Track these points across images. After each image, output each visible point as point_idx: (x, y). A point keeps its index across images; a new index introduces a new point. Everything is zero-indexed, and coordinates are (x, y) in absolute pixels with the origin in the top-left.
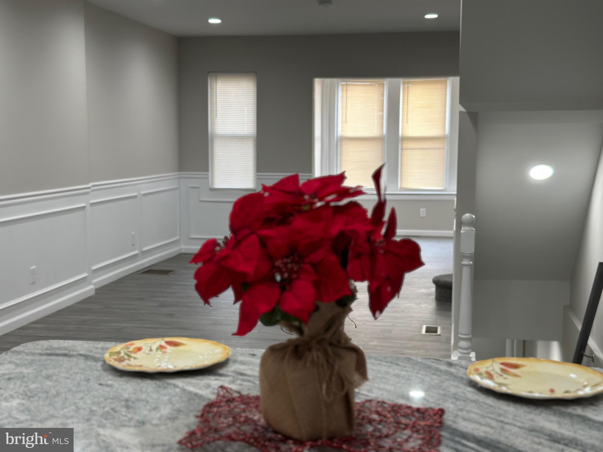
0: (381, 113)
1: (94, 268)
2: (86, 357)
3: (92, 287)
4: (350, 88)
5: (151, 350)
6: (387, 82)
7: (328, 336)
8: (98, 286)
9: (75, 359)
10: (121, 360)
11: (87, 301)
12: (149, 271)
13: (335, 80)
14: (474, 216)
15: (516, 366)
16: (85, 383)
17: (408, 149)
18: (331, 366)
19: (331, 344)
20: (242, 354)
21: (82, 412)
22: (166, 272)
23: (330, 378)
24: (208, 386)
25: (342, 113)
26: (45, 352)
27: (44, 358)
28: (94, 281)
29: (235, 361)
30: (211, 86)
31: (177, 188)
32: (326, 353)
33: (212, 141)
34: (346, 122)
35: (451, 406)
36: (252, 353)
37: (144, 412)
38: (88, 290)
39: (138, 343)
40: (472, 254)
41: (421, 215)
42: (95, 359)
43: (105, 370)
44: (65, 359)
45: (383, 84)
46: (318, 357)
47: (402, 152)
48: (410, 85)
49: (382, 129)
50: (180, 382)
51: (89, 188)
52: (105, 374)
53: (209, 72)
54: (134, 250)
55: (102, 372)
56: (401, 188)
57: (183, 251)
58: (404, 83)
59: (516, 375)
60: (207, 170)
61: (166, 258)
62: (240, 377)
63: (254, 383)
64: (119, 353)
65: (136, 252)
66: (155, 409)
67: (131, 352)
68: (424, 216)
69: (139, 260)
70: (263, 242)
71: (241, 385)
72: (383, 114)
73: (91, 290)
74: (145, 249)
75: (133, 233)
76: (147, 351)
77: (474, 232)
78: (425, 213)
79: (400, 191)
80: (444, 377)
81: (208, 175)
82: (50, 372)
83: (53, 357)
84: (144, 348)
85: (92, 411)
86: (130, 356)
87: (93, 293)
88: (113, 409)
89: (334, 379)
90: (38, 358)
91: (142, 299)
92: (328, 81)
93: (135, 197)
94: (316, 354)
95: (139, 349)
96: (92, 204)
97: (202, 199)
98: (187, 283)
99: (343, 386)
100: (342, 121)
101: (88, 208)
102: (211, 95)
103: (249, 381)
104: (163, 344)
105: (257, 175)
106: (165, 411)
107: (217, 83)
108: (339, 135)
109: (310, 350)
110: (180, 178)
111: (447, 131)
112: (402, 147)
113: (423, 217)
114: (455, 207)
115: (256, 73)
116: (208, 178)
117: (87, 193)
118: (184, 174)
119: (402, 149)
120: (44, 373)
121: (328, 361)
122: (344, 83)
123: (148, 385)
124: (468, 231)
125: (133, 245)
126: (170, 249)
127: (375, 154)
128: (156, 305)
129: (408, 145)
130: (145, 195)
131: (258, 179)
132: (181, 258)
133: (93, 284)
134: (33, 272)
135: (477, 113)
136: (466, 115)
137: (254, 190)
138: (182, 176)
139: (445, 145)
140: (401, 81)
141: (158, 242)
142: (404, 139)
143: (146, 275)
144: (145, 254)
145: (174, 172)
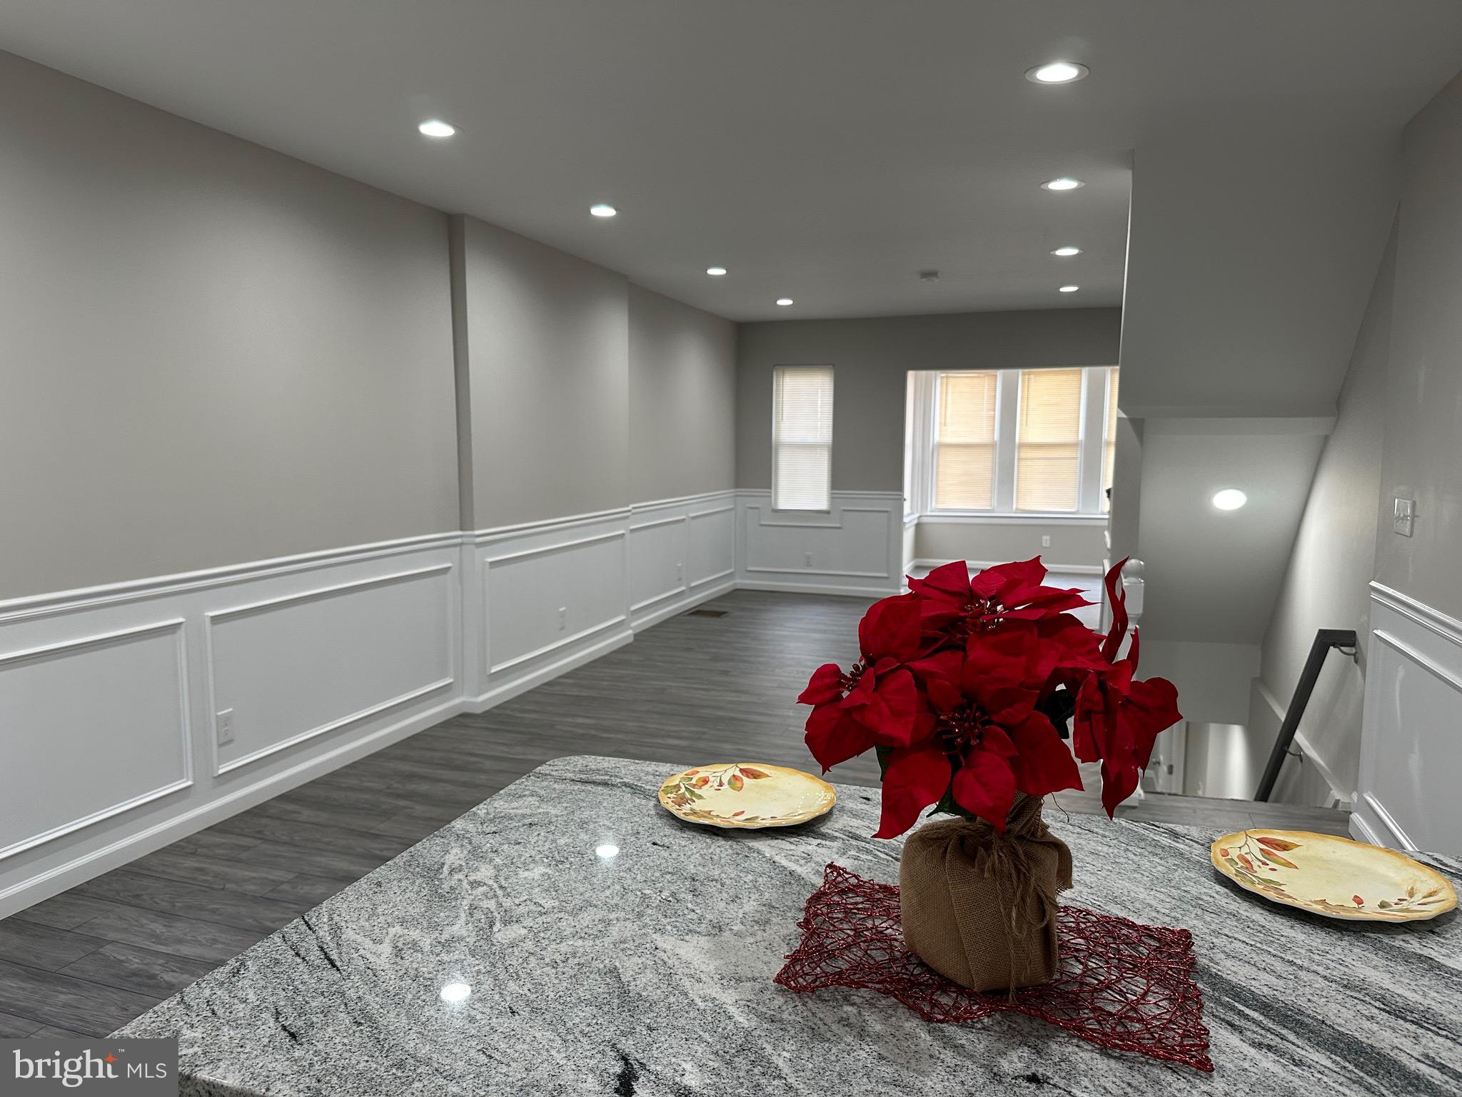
0: (992, 413)
1: (633, 608)
2: (634, 789)
3: (630, 632)
4: (952, 381)
5: (721, 784)
6: (1000, 373)
7: (1017, 827)
8: (637, 631)
9: (618, 792)
10: (681, 801)
11: (624, 650)
12: (698, 612)
13: (933, 372)
14: (1142, 563)
15: (1285, 847)
16: (633, 839)
17: (1026, 459)
18: (1023, 876)
19: (1020, 838)
20: (850, 797)
21: (631, 897)
22: (718, 614)
23: (1023, 899)
24: (808, 857)
25: (941, 413)
26: (578, 776)
27: (578, 787)
28: (633, 624)
29: (842, 809)
30: (777, 382)
31: (732, 509)
32: (1014, 854)
33: (776, 449)
34: (945, 425)
35: (1199, 924)
36: (865, 794)
37: (719, 906)
38: (626, 635)
39: (703, 772)
40: (1138, 615)
41: (1044, 545)
42: (646, 795)
43: (661, 816)
44: (606, 791)
45: (996, 376)
46: (1001, 862)
47: (1018, 462)
48: (1032, 376)
49: (993, 433)
50: (766, 847)
51: (629, 511)
52: (660, 823)
53: (774, 366)
54: (680, 586)
55: (655, 819)
56: (1017, 509)
57: (739, 587)
58: (1024, 374)
59: (1288, 865)
60: (770, 487)
61: (718, 595)
62: (854, 842)
63: (876, 856)
64: (678, 787)
65: (683, 588)
66: (735, 899)
67: (694, 786)
68: (1048, 545)
69: (686, 598)
70: (921, 681)
71: (857, 858)
72: (994, 415)
73: (630, 635)
74: (693, 584)
75: (680, 565)
76: (716, 785)
77: (1143, 584)
78: (1048, 542)
79: (1015, 513)
80: (1171, 861)
81: (771, 492)
82: (586, 814)
83: (589, 787)
84: (711, 779)
85: (644, 896)
86: (692, 793)
87: (631, 640)
88: (673, 894)
89: (1029, 900)
90: (570, 787)
91: (689, 650)
92: (923, 373)
93: (684, 520)
94: (997, 857)
95: (706, 781)
96: (633, 531)
97: (762, 523)
98: (743, 630)
99: (1042, 913)
100: (940, 423)
101: (628, 536)
102: (776, 394)
103: (868, 852)
104: (738, 773)
105: (833, 494)
106: (750, 905)
107: (785, 379)
108: (935, 442)
109: (988, 846)
110: (737, 496)
111: (1081, 436)
112: (1019, 456)
113: (1046, 548)
114: (1109, 545)
115: (833, 365)
116: (770, 497)
117: (627, 518)
118: (743, 491)
119: (1019, 459)
120: (577, 816)
121: (1018, 871)
122: (943, 375)
123: (721, 848)
124: (1135, 583)
125: (680, 579)
126: (723, 583)
127: (983, 466)
128: (708, 658)
129: (1026, 453)
130: (694, 518)
131: (833, 498)
132: (736, 595)
133: (632, 628)
134: (563, 614)
135: (1143, 419)
136: (1128, 422)
137: (827, 512)
138: (739, 494)
139: (1078, 454)
140: (1020, 371)
141: (709, 575)
142: (1022, 445)
143: (694, 618)
144: (693, 590)
145: (730, 488)
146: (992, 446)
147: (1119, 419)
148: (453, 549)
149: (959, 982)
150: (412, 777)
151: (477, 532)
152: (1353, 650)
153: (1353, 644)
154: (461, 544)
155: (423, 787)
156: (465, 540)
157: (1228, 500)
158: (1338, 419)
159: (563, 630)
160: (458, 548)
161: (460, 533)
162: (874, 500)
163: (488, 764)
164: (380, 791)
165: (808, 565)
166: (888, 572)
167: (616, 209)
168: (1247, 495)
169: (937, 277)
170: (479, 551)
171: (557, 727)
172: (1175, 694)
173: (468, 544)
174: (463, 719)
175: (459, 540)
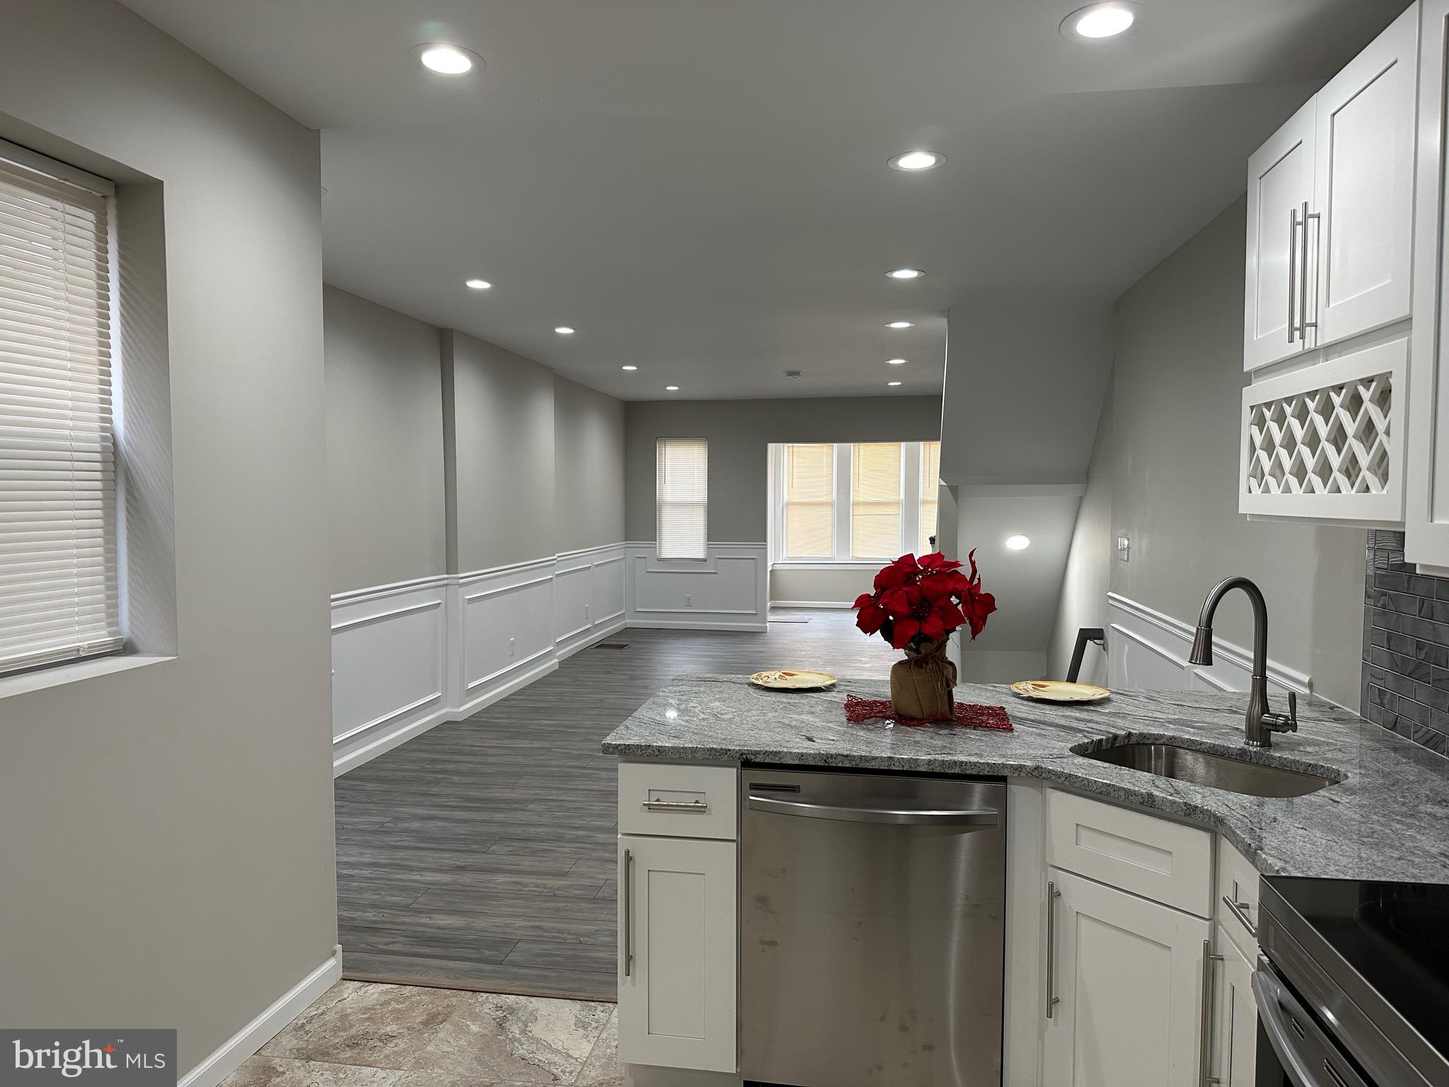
0: (830, 477)
1: (557, 641)
3: (556, 660)
4: (796, 450)
6: (837, 446)
7: (937, 654)
8: (561, 660)
11: (553, 674)
12: (602, 645)
13: (781, 445)
15: (1043, 686)
17: (859, 515)
19: (937, 660)
22: (620, 646)
24: (835, 697)
25: (788, 477)
26: (699, 679)
28: (558, 654)
30: (660, 451)
31: (623, 559)
33: (660, 507)
34: (792, 486)
35: (1009, 706)
38: (553, 663)
39: (764, 674)
42: (740, 683)
44: (718, 683)
45: (833, 448)
46: (929, 668)
47: (853, 519)
48: (861, 448)
49: (832, 494)
51: (555, 559)
53: (658, 438)
54: (588, 623)
56: (853, 557)
57: (628, 626)
58: (855, 447)
59: (1044, 691)
60: (655, 540)
65: (590, 626)
69: (593, 634)
72: (832, 479)
73: (556, 663)
74: (597, 623)
75: (587, 606)
81: (655, 544)
87: (557, 667)
89: (944, 679)
91: (608, 673)
93: (590, 567)
95: (768, 677)
96: (557, 576)
97: (649, 570)
99: (948, 688)
100: (788, 486)
101: (554, 581)
102: (659, 461)
104: (781, 674)
105: (708, 544)
107: (666, 448)
108: (784, 501)
110: (627, 547)
112: (853, 512)
115: (706, 438)
116: (655, 547)
117: (554, 564)
118: (632, 543)
119: (853, 515)
122: (790, 446)
125: (587, 618)
126: (618, 622)
127: (826, 518)
128: (626, 678)
129: (860, 510)
130: (597, 566)
131: (709, 549)
132: (627, 631)
133: (557, 658)
134: (513, 641)
135: (957, 486)
136: (947, 488)
137: (705, 560)
138: (628, 545)
139: (900, 510)
140: (852, 444)
141: (609, 615)
142: (856, 504)
143: (600, 650)
144: (597, 627)
145: (622, 541)
146: (831, 504)
147: (941, 486)
148: (442, 588)
149: (918, 717)
150: (434, 761)
151: (461, 575)
152: (1102, 642)
153: (1101, 638)
154: (447, 585)
155: (450, 767)
156: (450, 581)
157: (1017, 543)
158: (1088, 486)
159: (513, 657)
160: (445, 588)
161: (446, 576)
162: (743, 550)
163: (491, 751)
164: (417, 770)
165: (689, 605)
166: (755, 609)
167: (573, 329)
168: (1030, 539)
169: (800, 376)
170: (461, 590)
171: (530, 727)
172: (994, 600)
173: (450, 585)
174: (448, 726)
175: (445, 582)
